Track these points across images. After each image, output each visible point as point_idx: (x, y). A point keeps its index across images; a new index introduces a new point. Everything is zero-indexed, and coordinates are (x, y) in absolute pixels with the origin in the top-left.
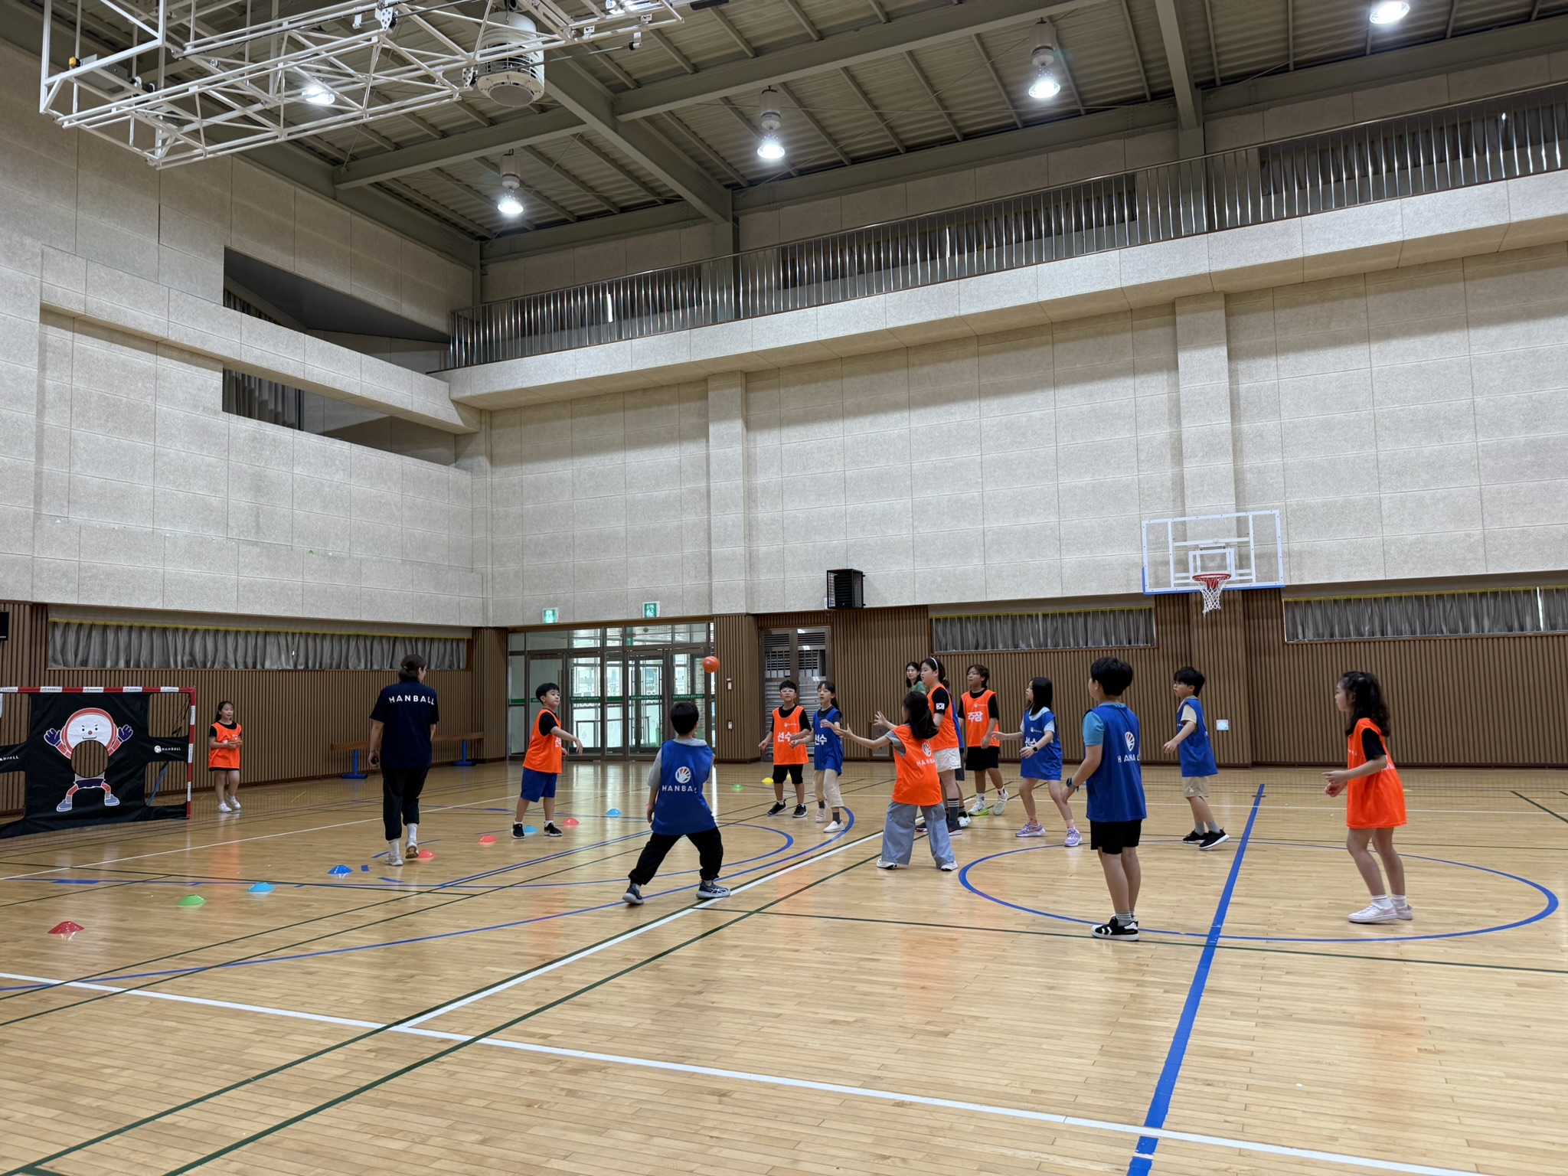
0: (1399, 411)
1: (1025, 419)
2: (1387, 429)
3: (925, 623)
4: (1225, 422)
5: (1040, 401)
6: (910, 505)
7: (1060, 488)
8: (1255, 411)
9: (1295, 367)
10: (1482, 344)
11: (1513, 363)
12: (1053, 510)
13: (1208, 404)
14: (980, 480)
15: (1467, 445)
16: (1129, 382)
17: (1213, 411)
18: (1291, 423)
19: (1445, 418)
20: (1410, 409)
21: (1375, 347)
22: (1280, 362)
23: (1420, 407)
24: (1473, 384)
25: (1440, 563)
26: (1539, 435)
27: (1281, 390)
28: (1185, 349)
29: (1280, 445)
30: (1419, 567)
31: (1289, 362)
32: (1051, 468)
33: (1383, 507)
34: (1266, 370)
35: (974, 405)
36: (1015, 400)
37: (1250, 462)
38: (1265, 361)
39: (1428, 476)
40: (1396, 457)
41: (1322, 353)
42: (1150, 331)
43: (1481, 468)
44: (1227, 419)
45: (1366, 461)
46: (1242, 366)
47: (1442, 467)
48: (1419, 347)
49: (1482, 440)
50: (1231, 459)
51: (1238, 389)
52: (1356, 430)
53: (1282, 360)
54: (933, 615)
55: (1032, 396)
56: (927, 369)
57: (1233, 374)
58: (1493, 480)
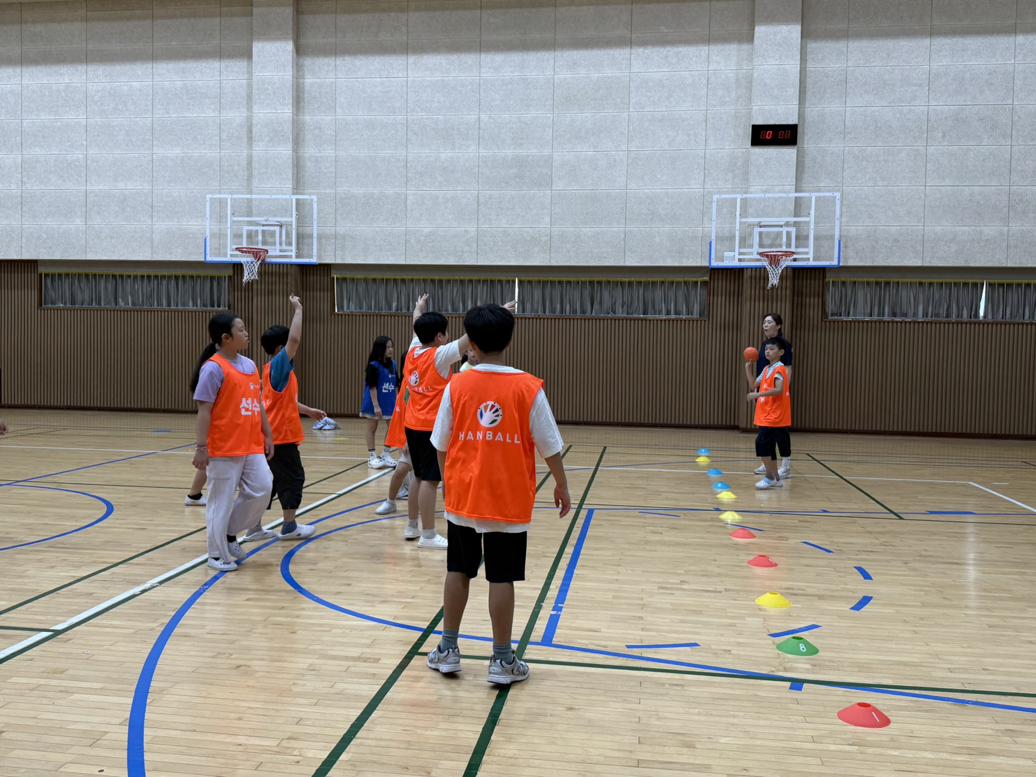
0: (426, 119)
1: (126, 88)
2: (416, 134)
3: (34, 277)
4: (287, 112)
5: (140, 73)
6: (19, 161)
7: (154, 158)
8: (316, 106)
9: (350, 69)
10: (490, 68)
11: (510, 86)
12: (147, 178)
13: (274, 93)
14: (84, 142)
15: (472, 154)
16: (215, 64)
17: (279, 101)
18: (343, 119)
19: (458, 129)
20: (433, 119)
21: (412, 59)
22: (338, 62)
23: (441, 117)
24: (480, 102)
25: (445, 253)
26: (522, 152)
27: (337, 89)
28: (259, 40)
29: (334, 138)
30: (430, 255)
31: (345, 63)
32: (147, 137)
33: (408, 201)
34: (327, 68)
35: (81, 68)
36: (118, 69)
37: (309, 151)
38: (326, 60)
39: (442, 179)
40: (420, 159)
41: (371, 58)
42: (235, 18)
43: (480, 175)
44: (289, 109)
45: (398, 160)
46: (308, 62)
47: (452, 171)
48: (444, 64)
49: (483, 152)
50: (290, 146)
51: (303, 83)
52: (393, 132)
53: (339, 61)
54: (42, 270)
55: (133, 67)
56: (39, 28)
57: (298, 69)
58: (488, 187)
